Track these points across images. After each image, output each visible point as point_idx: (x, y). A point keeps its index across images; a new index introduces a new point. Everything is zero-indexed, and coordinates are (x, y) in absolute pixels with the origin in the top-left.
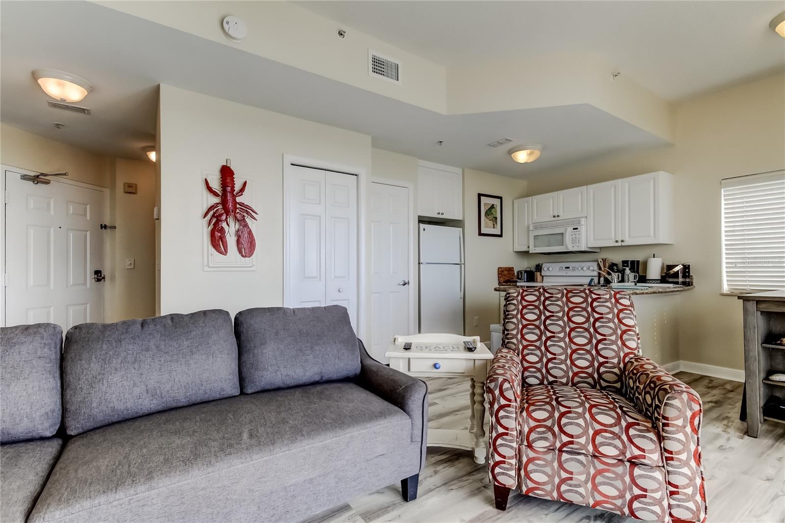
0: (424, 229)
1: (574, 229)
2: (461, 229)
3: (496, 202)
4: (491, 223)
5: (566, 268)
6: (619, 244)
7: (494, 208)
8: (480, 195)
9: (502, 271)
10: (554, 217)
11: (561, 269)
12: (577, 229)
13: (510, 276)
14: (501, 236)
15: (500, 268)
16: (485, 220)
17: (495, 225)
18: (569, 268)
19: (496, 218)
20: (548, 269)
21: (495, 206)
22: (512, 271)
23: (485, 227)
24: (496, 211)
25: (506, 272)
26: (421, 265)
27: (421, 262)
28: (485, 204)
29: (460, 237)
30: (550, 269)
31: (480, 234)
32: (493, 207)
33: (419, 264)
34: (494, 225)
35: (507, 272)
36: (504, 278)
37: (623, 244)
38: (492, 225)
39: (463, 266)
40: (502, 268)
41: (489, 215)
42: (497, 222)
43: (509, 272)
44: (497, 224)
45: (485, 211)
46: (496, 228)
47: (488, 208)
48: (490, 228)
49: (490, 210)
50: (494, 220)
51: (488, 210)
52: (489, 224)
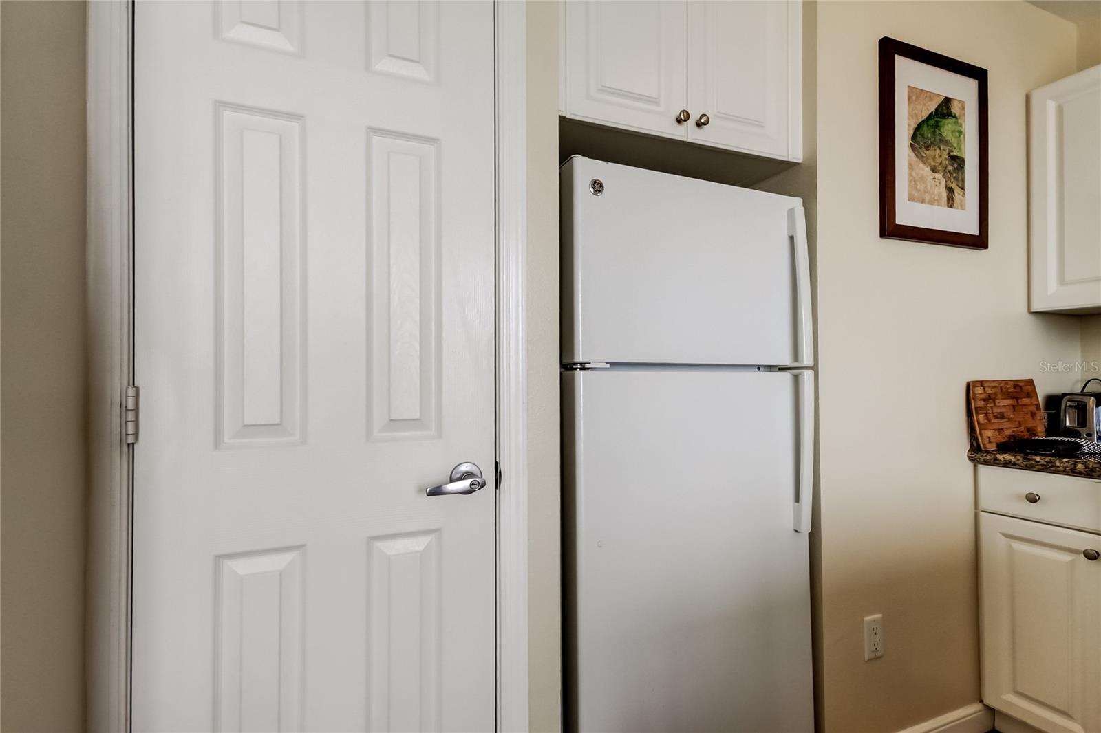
0: (598, 187)
2: (797, 203)
3: (963, 90)
4: (938, 184)
7: (949, 114)
8: (890, 50)
9: (989, 399)
13: (1020, 418)
14: (979, 241)
15: (981, 383)
16: (911, 167)
17: (957, 190)
19: (958, 162)
21: (955, 109)
22: (1028, 395)
23: (912, 199)
24: (960, 133)
25: (1004, 403)
26: (580, 376)
27: (580, 357)
28: (915, 94)
29: (792, 238)
31: (890, 229)
32: (947, 107)
33: (568, 366)
34: (950, 190)
35: (1008, 402)
36: (1000, 430)
38: (945, 194)
39: (808, 376)
40: (986, 385)
41: (927, 148)
42: (963, 181)
43: (1017, 399)
44: (963, 188)
45: (914, 125)
46: (962, 207)
47: (925, 115)
48: (931, 203)
49: (932, 122)
50: (950, 168)
51: (924, 121)
52: (931, 187)
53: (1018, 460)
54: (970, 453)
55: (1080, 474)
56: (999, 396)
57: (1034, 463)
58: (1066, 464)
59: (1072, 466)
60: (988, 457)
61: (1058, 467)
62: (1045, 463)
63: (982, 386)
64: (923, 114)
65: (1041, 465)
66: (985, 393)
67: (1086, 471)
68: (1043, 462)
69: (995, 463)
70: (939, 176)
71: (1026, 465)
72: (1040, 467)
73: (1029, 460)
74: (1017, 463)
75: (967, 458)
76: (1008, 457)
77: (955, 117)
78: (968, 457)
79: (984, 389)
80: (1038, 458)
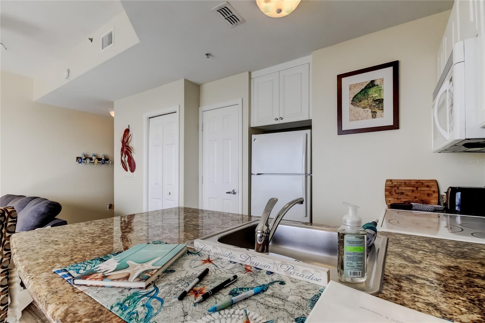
3: (383, 74)
4: (367, 111)
8: (341, 77)
9: (395, 186)
14: (393, 127)
16: (351, 110)
17: (379, 111)
19: (381, 101)
23: (351, 120)
24: (381, 90)
28: (354, 86)
31: (341, 132)
32: (372, 84)
34: (374, 112)
36: (398, 199)
38: (371, 114)
41: (360, 101)
42: (382, 107)
43: (417, 187)
44: (382, 110)
45: (353, 96)
46: (382, 116)
47: (359, 91)
48: (362, 119)
49: (363, 92)
50: (374, 104)
51: (358, 93)
52: (362, 114)
56: (403, 186)
64: (358, 91)
66: (392, 184)
70: (368, 109)
77: (377, 85)
79: (392, 182)
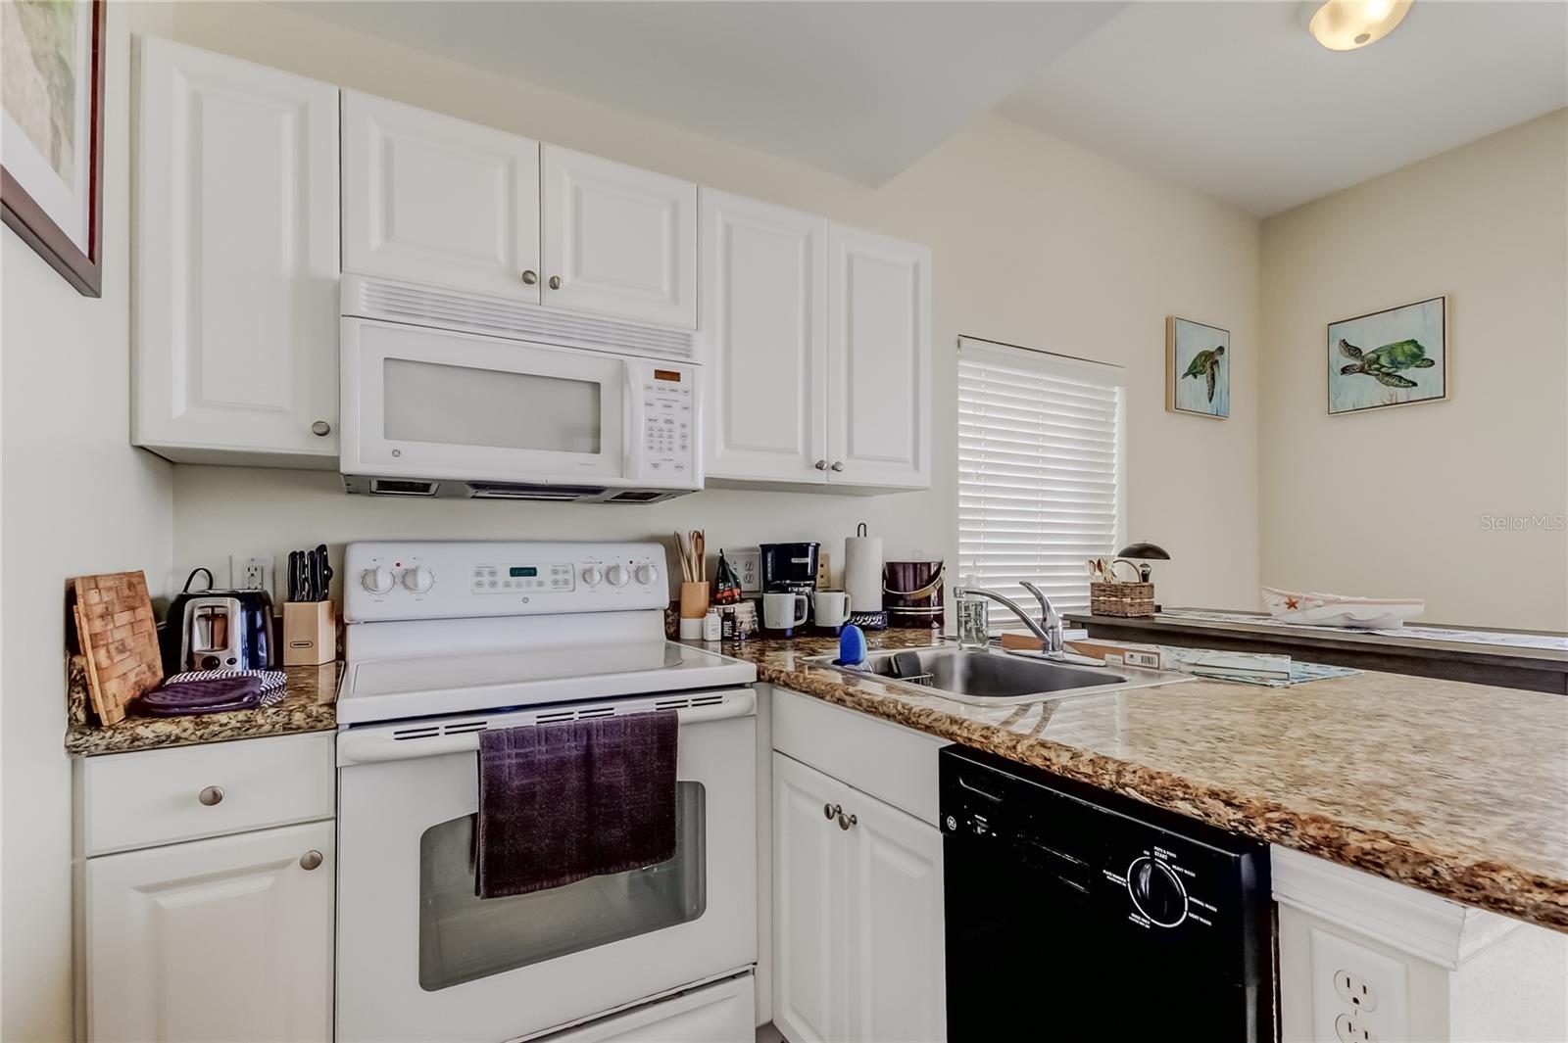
1: (660, 375)
5: (516, 572)
6: (820, 477)
9: (107, 614)
10: (527, 278)
11: (486, 579)
12: (674, 376)
13: (139, 646)
17: (65, 141)
18: (531, 572)
20: (406, 578)
22: (142, 602)
25: (123, 621)
30: (423, 580)
35: (126, 618)
36: (125, 677)
37: (834, 478)
40: (101, 584)
43: (133, 609)
46: (70, 184)
50: (57, 79)
53: (185, 730)
54: (71, 737)
55: (298, 729)
57: (217, 728)
58: (275, 718)
59: (286, 720)
60: (118, 738)
61: (261, 726)
62: (239, 725)
63: (97, 587)
65: (232, 729)
66: (102, 601)
67: (308, 723)
68: (234, 723)
69: (135, 745)
71: (201, 737)
72: (229, 733)
73: (208, 724)
74: (184, 735)
75: (64, 751)
76: (162, 727)
78: (67, 747)
80: (223, 718)
